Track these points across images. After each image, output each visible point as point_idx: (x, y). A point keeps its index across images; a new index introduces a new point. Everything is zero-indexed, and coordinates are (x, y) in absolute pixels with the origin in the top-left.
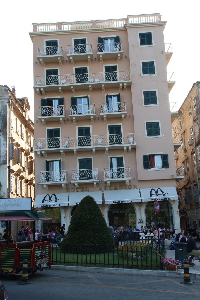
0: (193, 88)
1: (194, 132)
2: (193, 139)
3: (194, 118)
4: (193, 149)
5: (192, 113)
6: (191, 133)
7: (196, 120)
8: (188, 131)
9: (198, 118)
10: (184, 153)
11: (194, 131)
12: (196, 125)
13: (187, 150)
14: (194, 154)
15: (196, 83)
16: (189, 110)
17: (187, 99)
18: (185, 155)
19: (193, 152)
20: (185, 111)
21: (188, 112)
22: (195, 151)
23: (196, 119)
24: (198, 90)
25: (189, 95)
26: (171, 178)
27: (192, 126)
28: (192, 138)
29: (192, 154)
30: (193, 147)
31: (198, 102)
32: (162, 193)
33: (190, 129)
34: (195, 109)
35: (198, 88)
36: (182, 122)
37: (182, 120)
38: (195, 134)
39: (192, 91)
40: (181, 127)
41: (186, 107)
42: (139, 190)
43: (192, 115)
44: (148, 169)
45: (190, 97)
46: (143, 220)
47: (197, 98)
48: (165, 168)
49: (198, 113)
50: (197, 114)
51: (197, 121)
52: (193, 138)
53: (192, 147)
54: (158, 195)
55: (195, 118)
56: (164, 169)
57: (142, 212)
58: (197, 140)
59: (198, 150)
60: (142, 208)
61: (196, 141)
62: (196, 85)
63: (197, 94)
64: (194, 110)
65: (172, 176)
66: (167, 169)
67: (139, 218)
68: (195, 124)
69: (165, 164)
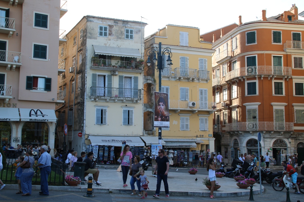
0: (83, 20)
1: (77, 61)
2: (74, 67)
3: (79, 48)
4: (72, 77)
5: (77, 43)
6: (73, 61)
7: (80, 50)
8: (70, 59)
9: (82, 49)
10: (63, 78)
11: (76, 60)
12: (80, 55)
13: (66, 76)
14: (73, 81)
15: (86, 16)
16: (74, 39)
17: (74, 29)
18: (63, 80)
19: (72, 80)
20: (70, 40)
21: (73, 42)
22: (75, 79)
23: (81, 50)
24: (86, 23)
25: (77, 26)
26: (52, 101)
27: (75, 55)
28: (73, 66)
29: (71, 81)
30: (74, 75)
31: (85, 34)
32: (41, 114)
33: (73, 57)
34: (81, 40)
35: (87, 22)
36: (64, 49)
37: (65, 47)
38: (77, 63)
39: (81, 23)
40: (62, 54)
41: (72, 37)
42: (19, 109)
43: (77, 45)
44: (30, 90)
45: (77, 28)
46: (19, 138)
47: (84, 31)
49: (83, 44)
50: (82, 45)
51: (81, 52)
52: (75, 67)
53: (72, 74)
54: (37, 116)
55: (80, 49)
56: (46, 92)
57: (18, 131)
58: (78, 69)
59: (79, 78)
60: (19, 127)
61: (77, 70)
62: (86, 18)
63: (85, 27)
64: (79, 41)
65: (53, 99)
66: (49, 92)
67: (15, 136)
68: (79, 54)
69: (48, 87)
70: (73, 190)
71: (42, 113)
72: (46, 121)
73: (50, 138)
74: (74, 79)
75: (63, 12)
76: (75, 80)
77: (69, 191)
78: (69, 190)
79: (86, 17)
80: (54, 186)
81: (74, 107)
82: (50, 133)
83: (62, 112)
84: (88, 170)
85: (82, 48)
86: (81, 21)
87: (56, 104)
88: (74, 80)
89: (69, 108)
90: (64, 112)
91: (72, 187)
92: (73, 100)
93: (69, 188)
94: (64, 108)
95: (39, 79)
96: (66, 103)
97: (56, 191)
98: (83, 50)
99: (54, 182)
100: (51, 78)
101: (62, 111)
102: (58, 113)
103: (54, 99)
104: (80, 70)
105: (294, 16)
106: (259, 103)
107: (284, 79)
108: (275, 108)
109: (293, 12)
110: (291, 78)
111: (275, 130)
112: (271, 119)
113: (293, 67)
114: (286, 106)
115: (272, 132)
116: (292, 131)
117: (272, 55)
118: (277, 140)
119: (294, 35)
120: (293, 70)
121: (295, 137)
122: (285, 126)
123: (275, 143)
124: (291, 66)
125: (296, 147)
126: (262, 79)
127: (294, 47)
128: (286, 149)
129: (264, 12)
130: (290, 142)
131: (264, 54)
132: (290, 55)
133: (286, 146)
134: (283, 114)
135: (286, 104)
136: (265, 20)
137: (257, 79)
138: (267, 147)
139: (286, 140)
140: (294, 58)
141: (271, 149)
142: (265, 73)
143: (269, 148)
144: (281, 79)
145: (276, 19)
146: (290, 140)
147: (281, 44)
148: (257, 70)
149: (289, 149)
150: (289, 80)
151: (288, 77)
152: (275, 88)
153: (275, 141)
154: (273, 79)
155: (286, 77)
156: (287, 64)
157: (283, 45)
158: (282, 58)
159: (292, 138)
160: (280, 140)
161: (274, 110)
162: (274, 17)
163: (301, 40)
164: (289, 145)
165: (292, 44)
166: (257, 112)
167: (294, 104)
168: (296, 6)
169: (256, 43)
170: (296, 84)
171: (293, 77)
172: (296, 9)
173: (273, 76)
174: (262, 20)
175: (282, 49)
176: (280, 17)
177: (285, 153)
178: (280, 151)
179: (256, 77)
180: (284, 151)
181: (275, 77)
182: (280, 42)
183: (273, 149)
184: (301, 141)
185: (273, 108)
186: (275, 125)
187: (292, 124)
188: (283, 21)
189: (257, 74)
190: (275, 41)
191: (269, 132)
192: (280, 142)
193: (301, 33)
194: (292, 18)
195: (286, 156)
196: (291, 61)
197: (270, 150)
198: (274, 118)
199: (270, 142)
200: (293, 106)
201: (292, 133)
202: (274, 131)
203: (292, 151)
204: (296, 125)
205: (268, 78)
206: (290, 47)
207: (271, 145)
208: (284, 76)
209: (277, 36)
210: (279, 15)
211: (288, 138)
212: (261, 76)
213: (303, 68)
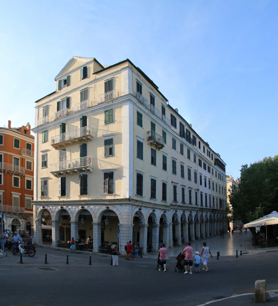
105: (28, 131)
106: (4, 191)
108: (13, 196)
109: (28, 128)
110: (24, 176)
111: (13, 212)
112: (11, 204)
113: (26, 168)
114: (20, 196)
115: (11, 213)
116: (24, 214)
117: (13, 156)
118: (15, 219)
119: (28, 144)
120: (26, 170)
121: (25, 218)
122: (19, 210)
123: (13, 221)
124: (24, 167)
125: (26, 224)
126: (6, 173)
127: (27, 154)
128: (19, 226)
129: (10, 122)
130: (22, 221)
131: (8, 154)
132: (25, 159)
133: (20, 224)
134: (18, 201)
135: (21, 194)
136: (10, 129)
137: (3, 172)
138: (8, 224)
139: (20, 219)
140: (27, 162)
141: (10, 225)
142: (8, 169)
143: (9, 224)
144: (18, 175)
145: (17, 130)
146: (22, 220)
147: (19, 149)
148: (3, 165)
149: (21, 226)
150: (23, 177)
151: (22, 174)
152: (14, 182)
153: (13, 220)
154: (13, 174)
155: (21, 175)
156: (22, 165)
157: (20, 151)
158: (20, 160)
159: (24, 218)
160: (16, 219)
161: (13, 198)
162: (16, 128)
163: (31, 150)
164: (21, 223)
165: (26, 151)
166: (2, 198)
167: (25, 194)
168: (30, 124)
169: (3, 145)
170: (27, 180)
171: (26, 175)
172: (30, 126)
173: (13, 172)
174: (8, 128)
175: (19, 153)
176: (19, 129)
177: (19, 228)
178: (16, 227)
179: (2, 170)
180: (18, 227)
181: (15, 173)
182: (18, 147)
183: (12, 225)
184: (29, 221)
185: (12, 196)
186: (14, 208)
187: (24, 208)
188: (22, 133)
189: (3, 168)
190: (15, 146)
191: (9, 213)
192: (16, 221)
193: (31, 144)
194: (27, 132)
195: (20, 231)
196: (25, 164)
197: (10, 226)
198: (13, 203)
199: (10, 220)
200: (25, 196)
201: (23, 215)
202: (13, 213)
203: (23, 227)
204: (26, 210)
205: (9, 173)
206: (24, 152)
207: (11, 223)
208: (20, 174)
209: (17, 142)
210: (19, 127)
211: (21, 218)
212: (5, 170)
213: (32, 170)
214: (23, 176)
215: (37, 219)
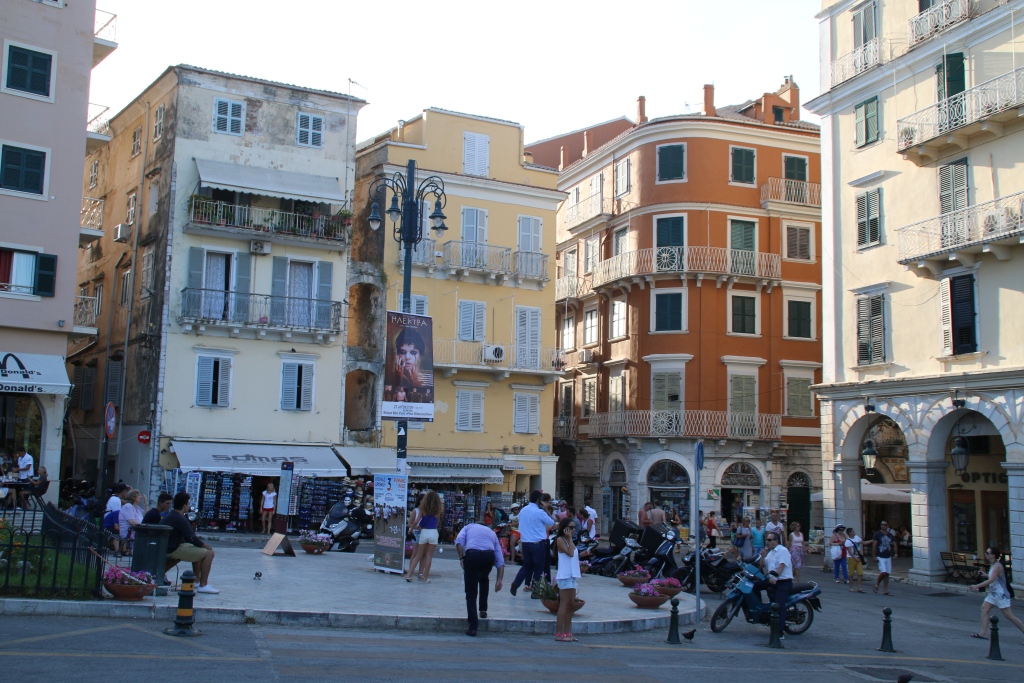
0: (164, 80)
1: (141, 206)
2: (131, 223)
3: (149, 165)
4: (125, 254)
5: (143, 150)
6: (128, 204)
7: (154, 173)
8: (119, 199)
9: (161, 169)
10: (92, 257)
11: (139, 202)
12: (152, 186)
13: (104, 251)
14: (127, 266)
15: (177, 67)
16: (134, 137)
17: (136, 104)
18: (94, 264)
19: (123, 263)
20: (120, 138)
21: (130, 145)
22: (133, 262)
23: (155, 170)
24: (176, 90)
25: (145, 96)
26: (57, 329)
27: (137, 187)
28: (127, 221)
29: (120, 269)
30: (129, 248)
31: (171, 122)
32: (19, 369)
33: (129, 193)
34: (156, 140)
35: (178, 84)
36: (100, 167)
37: (104, 161)
38: (141, 212)
39: (158, 86)
40: (94, 180)
41: (126, 128)
43: (142, 157)
45: (146, 101)
47: (168, 111)
48: (42, 296)
49: (164, 153)
50: (161, 156)
51: (157, 177)
52: (135, 223)
53: (124, 247)
54: (6, 375)
55: (152, 168)
56: (38, 298)
58: (145, 231)
59: (146, 259)
61: (140, 234)
62: (175, 72)
63: (171, 99)
64: (151, 144)
65: (61, 323)
66: (48, 301)
68: (148, 183)
69: (45, 283)
70: (130, 613)
71: (21, 366)
72: (36, 391)
73: (48, 445)
74: (130, 260)
75: (102, 50)
76: (133, 265)
77: (115, 618)
78: (118, 612)
79: (177, 70)
80: (68, 599)
81: (126, 351)
82: (45, 430)
83: (87, 365)
84: (178, 550)
85: (158, 166)
86: (161, 82)
87: (69, 339)
88: (130, 265)
89: (109, 353)
90: (94, 364)
91: (125, 604)
92: (125, 329)
93: (116, 607)
94: (95, 351)
95: (16, 256)
96: (102, 335)
97: (72, 616)
98: (163, 172)
99: (68, 589)
100: (56, 256)
101: (88, 359)
102: (73, 366)
103: (63, 321)
104: (149, 234)
105: (789, 109)
106: (689, 356)
107: (759, 289)
108: (731, 370)
109: (786, 97)
110: (780, 287)
111: (730, 436)
112: (719, 404)
113: (785, 255)
114: (761, 368)
115: (722, 443)
116: (777, 440)
117: (730, 217)
118: (736, 465)
119: (790, 162)
120: (784, 264)
121: (783, 458)
122: (757, 426)
123: (727, 475)
124: (778, 251)
125: (785, 485)
126: (699, 285)
127: (788, 198)
128: (757, 492)
129: (709, 90)
130: (769, 472)
131: (705, 212)
132: (778, 220)
133: (758, 484)
134: (754, 390)
135: (762, 361)
136: (711, 114)
137: (685, 284)
138: (705, 487)
139: (759, 467)
140: (789, 229)
141: (716, 492)
142: (709, 267)
143: (712, 488)
144: (752, 288)
145: (741, 113)
146: (770, 465)
147: (754, 186)
148: (685, 257)
149: (765, 492)
150: (772, 292)
151: (770, 282)
152: (734, 315)
153: (730, 468)
154: (730, 286)
155: (765, 284)
156: (769, 245)
157: (758, 191)
158: (757, 226)
159: (776, 460)
160: (743, 466)
161: (729, 378)
162: (735, 107)
163: (807, 179)
164: (765, 480)
165: (784, 190)
166: (682, 382)
167: (784, 361)
168: (795, 81)
169: (685, 180)
170: (791, 303)
171: (785, 283)
172: (795, 91)
173: (730, 278)
174: (704, 113)
175: (755, 200)
176: (751, 108)
177: (755, 502)
178: (742, 495)
179: (683, 278)
180: (752, 498)
181: (736, 281)
182: (750, 179)
183: (723, 490)
184: (799, 470)
185: (726, 371)
186: (732, 420)
187: (777, 418)
188: (762, 120)
189: (686, 269)
190: (737, 177)
191: (714, 441)
192: (743, 471)
193: (807, 158)
194: (785, 115)
195: (758, 512)
196: (779, 238)
197: (714, 495)
198: (729, 402)
199: (715, 470)
200: (781, 368)
201: (776, 445)
202: (729, 440)
203: (774, 497)
204: (787, 422)
205: (714, 283)
206: (777, 195)
207: (718, 480)
208: (760, 280)
209: (743, 163)
210: (750, 102)
211: (764, 461)
212: (696, 275)
213: (813, 259)
214: (774, 288)
215: (839, 458)
